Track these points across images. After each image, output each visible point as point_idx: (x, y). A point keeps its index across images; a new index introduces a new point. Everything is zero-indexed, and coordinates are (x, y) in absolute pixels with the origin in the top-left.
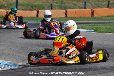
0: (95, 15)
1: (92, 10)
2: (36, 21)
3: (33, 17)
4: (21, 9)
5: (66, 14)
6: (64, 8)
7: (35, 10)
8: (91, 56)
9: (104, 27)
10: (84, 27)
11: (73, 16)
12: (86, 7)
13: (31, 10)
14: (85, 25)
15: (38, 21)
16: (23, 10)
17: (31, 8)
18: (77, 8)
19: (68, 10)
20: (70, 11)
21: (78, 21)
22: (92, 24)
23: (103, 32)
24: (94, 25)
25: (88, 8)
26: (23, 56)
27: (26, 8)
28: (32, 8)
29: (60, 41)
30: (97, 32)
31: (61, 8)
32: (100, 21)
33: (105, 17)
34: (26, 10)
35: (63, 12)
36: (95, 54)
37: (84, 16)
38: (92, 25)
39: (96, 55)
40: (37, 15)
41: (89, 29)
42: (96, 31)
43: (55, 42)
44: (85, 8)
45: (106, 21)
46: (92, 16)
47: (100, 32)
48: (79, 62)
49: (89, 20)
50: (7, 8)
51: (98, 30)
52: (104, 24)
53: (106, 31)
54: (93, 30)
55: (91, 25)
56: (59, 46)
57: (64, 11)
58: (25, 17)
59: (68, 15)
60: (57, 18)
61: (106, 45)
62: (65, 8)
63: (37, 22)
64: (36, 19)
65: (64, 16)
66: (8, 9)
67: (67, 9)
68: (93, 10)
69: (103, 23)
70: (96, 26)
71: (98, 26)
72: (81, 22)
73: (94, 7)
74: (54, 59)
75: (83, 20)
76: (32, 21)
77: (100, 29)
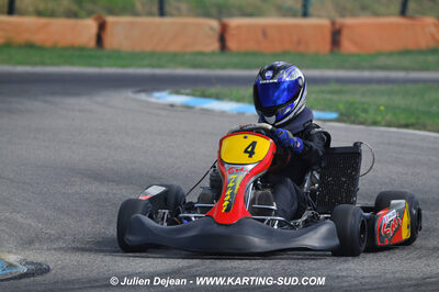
0: (347, 45)
1: (333, 23)
2: (89, 65)
3: (82, 49)
9: (383, 100)
11: (252, 46)
12: (311, 11)
13: (76, 16)
15: (100, 66)
17: (75, 8)
18: (269, 15)
19: (234, 21)
20: (238, 27)
23: (375, 123)
24: (340, 92)
26: (29, 221)
30: (353, 123)
32: (366, 74)
33: (390, 54)
34: (52, 14)
35: (212, 29)
37: (301, 49)
38: (332, 92)
40: (99, 40)
42: (347, 116)
44: (305, 15)
45: (393, 75)
46: (332, 51)
47: (363, 123)
49: (317, 67)
51: (357, 116)
52: (383, 87)
53: (389, 117)
54: (334, 115)
57: (215, 24)
58: (48, 44)
59: (232, 44)
60: (184, 54)
61: (387, 180)
64: (91, 57)
65: (215, 46)
68: (337, 27)
69: (379, 81)
70: (349, 98)
71: (357, 98)
76: (73, 64)
77: (365, 111)
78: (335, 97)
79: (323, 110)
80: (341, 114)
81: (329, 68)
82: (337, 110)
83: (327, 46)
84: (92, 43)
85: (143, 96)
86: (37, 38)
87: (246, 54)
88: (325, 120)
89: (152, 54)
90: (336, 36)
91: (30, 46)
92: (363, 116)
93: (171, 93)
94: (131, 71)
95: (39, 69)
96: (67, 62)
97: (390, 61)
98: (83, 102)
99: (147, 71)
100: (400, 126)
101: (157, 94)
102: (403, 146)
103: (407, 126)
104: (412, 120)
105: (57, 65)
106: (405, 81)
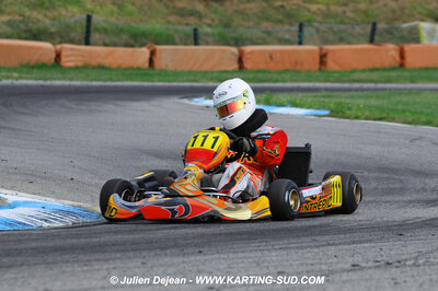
0: (331, 64)
1: (321, 49)
2: (148, 81)
3: (138, 69)
4: (101, 42)
5: (240, 61)
6: (232, 42)
7: (143, 45)
8: (307, 193)
9: (361, 102)
10: (298, 102)
11: (262, 66)
12: (304, 41)
13: (132, 46)
14: (300, 94)
15: (152, 81)
16: (105, 45)
17: (132, 42)
18: (272, 44)
19: (248, 49)
20: (252, 52)
21: (277, 81)
22: (324, 93)
23: (357, 118)
24: (329, 97)
25: (309, 44)
27: (115, 39)
28: (135, 40)
29: (207, 146)
30: (341, 117)
31: (223, 41)
32: (346, 85)
33: (363, 71)
34: (115, 45)
35: (233, 54)
36: (320, 187)
37: (298, 67)
38: (323, 97)
39: (323, 188)
40: (151, 62)
41: (315, 109)
42: (336, 113)
43: (189, 148)
44: (300, 43)
45: (366, 85)
46: (320, 69)
47: (348, 118)
48: (269, 213)
49: (310, 81)
50: (58, 40)
51: (343, 113)
52: (360, 93)
53: (367, 113)
54: (327, 112)
55: (318, 94)
56: (203, 163)
57: (235, 50)
58: (114, 66)
59: (247, 65)
60: (213, 72)
62: (238, 42)
63: (150, 84)
64: (146, 74)
65: (236, 66)
66: (61, 43)
67: (244, 44)
68: (324, 51)
69: (357, 90)
70: (337, 100)
71: (343, 100)
72: (288, 85)
73: (326, 42)
74: (186, 205)
75: (296, 81)
76: (132, 80)
77: (349, 109)
78: (327, 100)
79: (318, 109)
80: (332, 111)
81: (320, 81)
82: (329, 108)
83: (317, 66)
84: (147, 65)
85: (186, 101)
86: (107, 62)
87: (259, 71)
88: (320, 116)
89: (190, 72)
90: (323, 58)
91: (101, 67)
92: (348, 112)
93: (206, 99)
94: (175, 84)
95: (108, 83)
96: (129, 78)
97: (363, 76)
98: (144, 105)
99: (187, 84)
100: (375, 119)
101: (196, 100)
102: (379, 132)
103: (380, 119)
104: (384, 115)
105: (122, 80)
106: (376, 90)
